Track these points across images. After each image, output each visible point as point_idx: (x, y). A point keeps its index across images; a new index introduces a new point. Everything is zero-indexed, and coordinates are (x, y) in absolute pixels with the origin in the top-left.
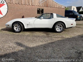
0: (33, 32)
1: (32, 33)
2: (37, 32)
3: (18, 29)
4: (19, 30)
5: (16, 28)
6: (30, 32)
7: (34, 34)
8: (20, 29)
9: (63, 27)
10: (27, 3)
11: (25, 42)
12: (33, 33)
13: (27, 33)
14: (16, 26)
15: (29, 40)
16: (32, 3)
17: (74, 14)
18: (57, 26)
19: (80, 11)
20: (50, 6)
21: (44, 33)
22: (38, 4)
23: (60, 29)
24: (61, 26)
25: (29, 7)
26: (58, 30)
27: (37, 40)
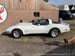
0: (31, 37)
1: (30, 38)
2: (34, 37)
3: (17, 35)
4: (18, 36)
5: (15, 34)
6: (28, 37)
7: (32, 40)
8: (19, 35)
9: (58, 33)
10: (25, 8)
12: (31, 38)
13: (26, 39)
14: (15, 33)
15: (28, 50)
16: (29, 8)
17: (67, 14)
18: (53, 32)
19: (72, 9)
20: (45, 9)
21: (41, 38)
22: (35, 9)
23: (56, 34)
24: (56, 32)
26: (54, 35)
27: (35, 49)
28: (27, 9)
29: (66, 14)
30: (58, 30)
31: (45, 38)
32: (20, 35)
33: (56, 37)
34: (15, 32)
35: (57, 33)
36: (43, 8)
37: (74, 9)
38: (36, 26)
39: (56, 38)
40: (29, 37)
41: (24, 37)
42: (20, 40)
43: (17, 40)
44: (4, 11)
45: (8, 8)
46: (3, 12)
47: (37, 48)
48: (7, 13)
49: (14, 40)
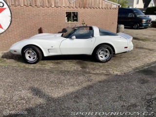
0: (59, 61)
1: (57, 63)
2: (66, 61)
3: (32, 58)
4: (34, 58)
5: (29, 55)
6: (53, 61)
7: (60, 66)
8: (36, 57)
10: (47, 2)
11: (45, 86)
12: (59, 63)
13: (49, 65)
14: (29, 53)
15: (52, 82)
16: (55, 3)
18: (100, 51)
19: (150, 6)
20: (90, 5)
21: (78, 63)
22: (68, 4)
23: (106, 56)
24: (107, 52)
25: (50, 10)
26: (102, 57)
27: (65, 82)
28: (51, 4)
29: (134, 15)
30: (110, 48)
31: (86, 62)
32: (38, 57)
33: (107, 61)
34: (27, 51)
35: (108, 54)
36: (85, 4)
37: (154, 6)
38: (68, 39)
39: (106, 63)
40: (56, 61)
41: (45, 61)
42: (38, 66)
43: (31, 66)
44: (5, 9)
45: (11, 2)
46: (2, 12)
47: (69, 79)
48: (11, 14)
49: (27, 66)
